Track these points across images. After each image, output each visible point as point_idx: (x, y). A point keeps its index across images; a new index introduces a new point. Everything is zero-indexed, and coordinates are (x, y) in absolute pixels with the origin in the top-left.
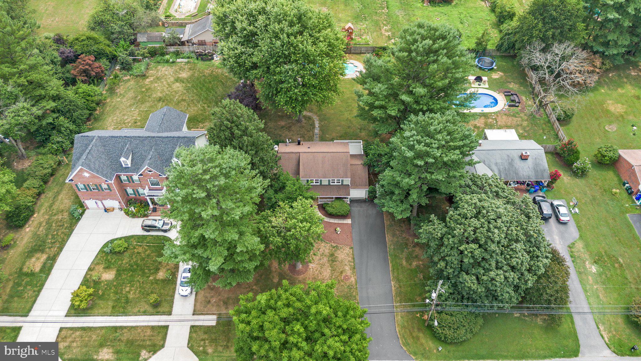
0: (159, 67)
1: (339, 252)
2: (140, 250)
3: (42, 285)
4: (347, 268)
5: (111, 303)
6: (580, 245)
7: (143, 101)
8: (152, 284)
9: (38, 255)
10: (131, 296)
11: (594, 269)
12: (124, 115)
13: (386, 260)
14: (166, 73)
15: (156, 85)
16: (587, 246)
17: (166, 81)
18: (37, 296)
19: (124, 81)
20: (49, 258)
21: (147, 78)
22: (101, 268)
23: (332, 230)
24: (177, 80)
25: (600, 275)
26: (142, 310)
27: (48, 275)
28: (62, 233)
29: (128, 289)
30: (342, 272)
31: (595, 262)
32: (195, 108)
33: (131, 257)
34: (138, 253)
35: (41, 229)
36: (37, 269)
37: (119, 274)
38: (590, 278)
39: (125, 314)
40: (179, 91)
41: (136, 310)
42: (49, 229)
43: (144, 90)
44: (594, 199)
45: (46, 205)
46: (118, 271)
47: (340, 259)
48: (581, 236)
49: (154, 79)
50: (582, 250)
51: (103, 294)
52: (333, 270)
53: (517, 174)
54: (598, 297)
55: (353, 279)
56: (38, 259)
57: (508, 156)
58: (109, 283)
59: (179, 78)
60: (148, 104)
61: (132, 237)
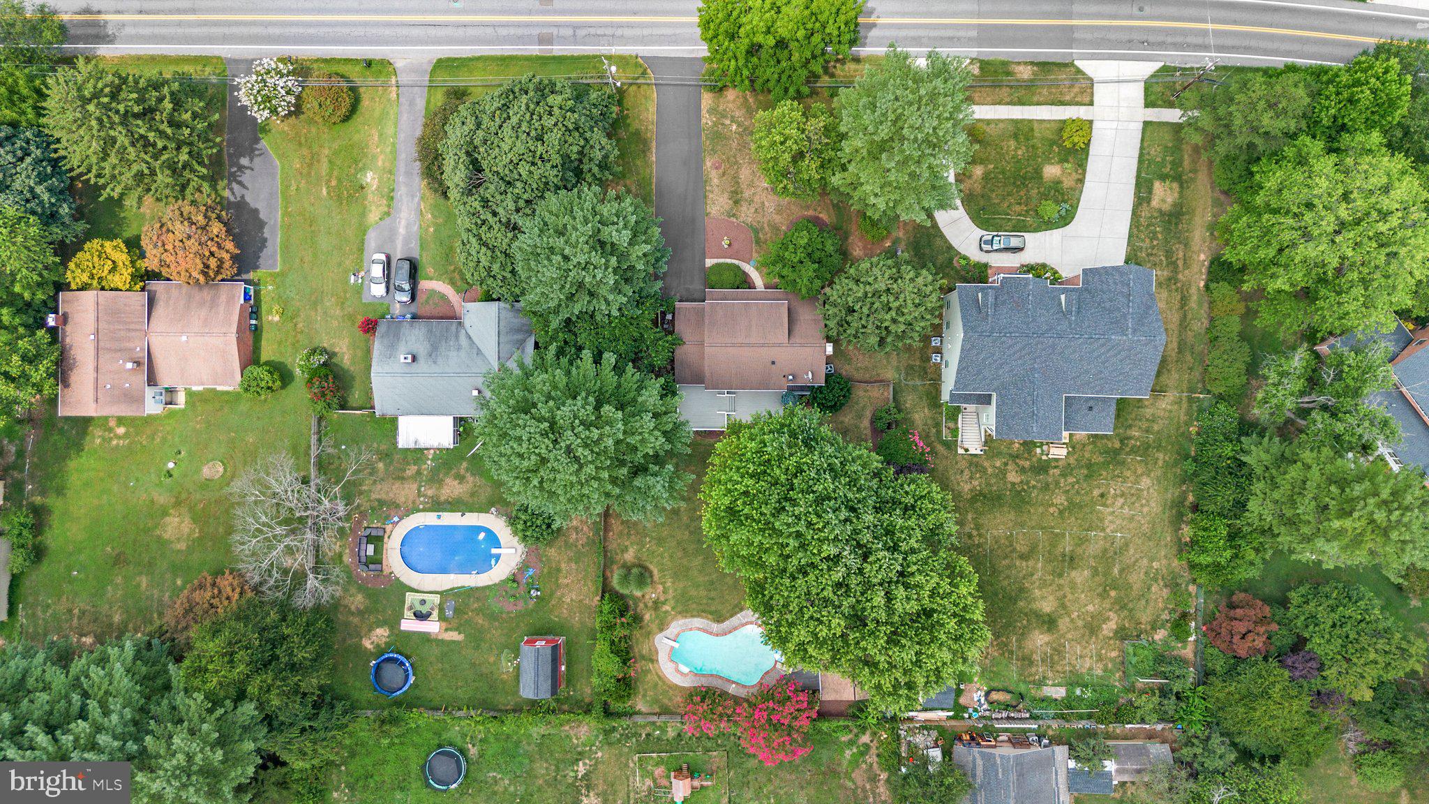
0: (1099, 672)
1: (727, 207)
2: (1018, 208)
3: (1141, 161)
4: (716, 181)
5: (1037, 134)
6: (373, 216)
7: (1106, 558)
8: (987, 159)
9: (1166, 207)
10: (1013, 144)
11: (369, 178)
12: (1132, 518)
13: (660, 193)
14: (1078, 649)
15: (1090, 608)
16: (363, 215)
17: (1072, 620)
18: (1142, 148)
19: (1163, 626)
20: (1149, 201)
21: (1116, 632)
22: (1068, 183)
23: (735, 246)
24: (1049, 623)
25: (363, 169)
26: (993, 126)
27: (1138, 177)
28: (1143, 241)
29: (1020, 152)
30: (724, 174)
31: (363, 188)
32: (995, 533)
33: (1029, 198)
34: (1020, 204)
35: (1181, 254)
36: (1157, 185)
37: (1038, 173)
38: (380, 163)
39: (1015, 122)
40: (1040, 588)
41: (1001, 125)
42: (1169, 254)
43: (1113, 593)
44: (314, 305)
45: (1193, 303)
46: (1041, 178)
47: (726, 195)
48: (364, 232)
49: (1099, 627)
50: (373, 208)
51: (1051, 146)
52: (735, 178)
53: (430, 331)
54: (381, 135)
55: (709, 164)
56: (1163, 201)
57: (435, 362)
58: (1048, 160)
59: (1049, 630)
60: (1093, 548)
61: (1036, 230)
